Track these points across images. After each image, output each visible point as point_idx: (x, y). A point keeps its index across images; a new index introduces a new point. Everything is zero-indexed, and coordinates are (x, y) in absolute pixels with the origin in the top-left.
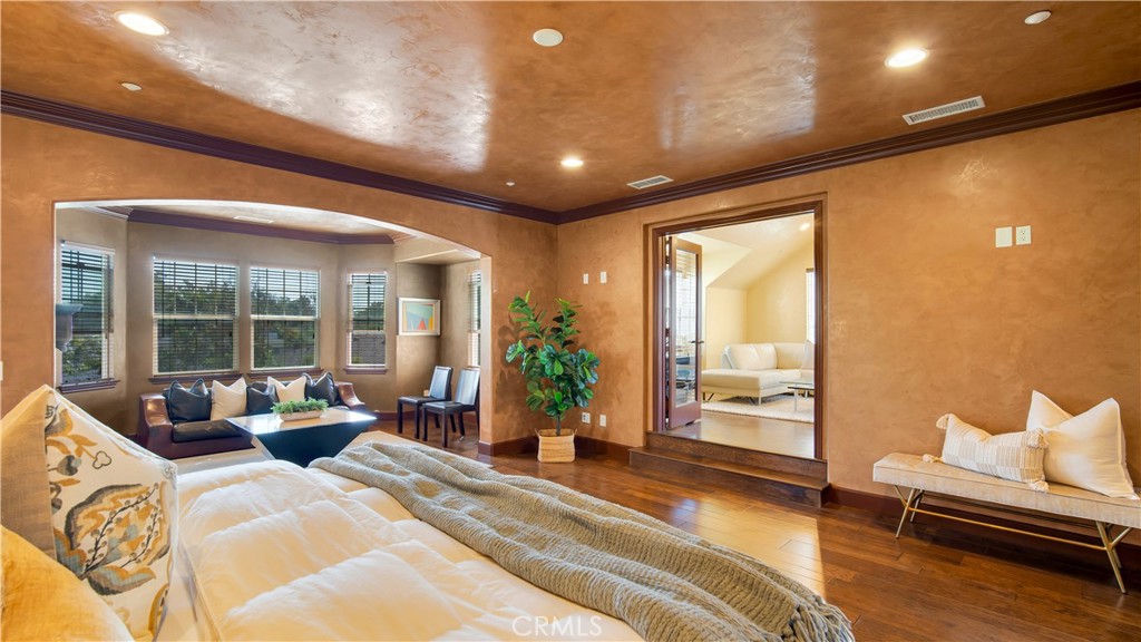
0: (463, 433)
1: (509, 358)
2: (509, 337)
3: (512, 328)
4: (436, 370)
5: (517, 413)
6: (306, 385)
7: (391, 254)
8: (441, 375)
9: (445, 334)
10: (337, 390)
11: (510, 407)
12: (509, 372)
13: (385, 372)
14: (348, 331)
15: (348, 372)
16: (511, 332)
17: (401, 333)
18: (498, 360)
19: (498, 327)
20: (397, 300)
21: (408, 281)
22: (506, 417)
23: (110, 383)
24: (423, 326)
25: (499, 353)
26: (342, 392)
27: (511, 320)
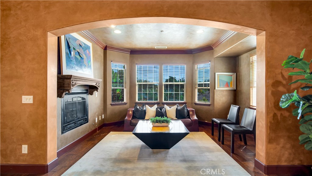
0: (246, 144)
1: (284, 105)
2: (281, 89)
3: (284, 82)
4: (232, 106)
5: (288, 146)
6: (177, 109)
7: (213, 54)
8: (234, 109)
9: (238, 89)
10: (188, 112)
11: (282, 141)
12: (281, 114)
13: (209, 105)
14: (196, 88)
15: (196, 104)
16: (284, 86)
17: (216, 88)
18: (271, 105)
19: (271, 82)
20: (215, 74)
21: (221, 65)
22: (279, 147)
23: (125, 104)
24: (227, 85)
25: (272, 100)
26: (191, 113)
27: (283, 76)
